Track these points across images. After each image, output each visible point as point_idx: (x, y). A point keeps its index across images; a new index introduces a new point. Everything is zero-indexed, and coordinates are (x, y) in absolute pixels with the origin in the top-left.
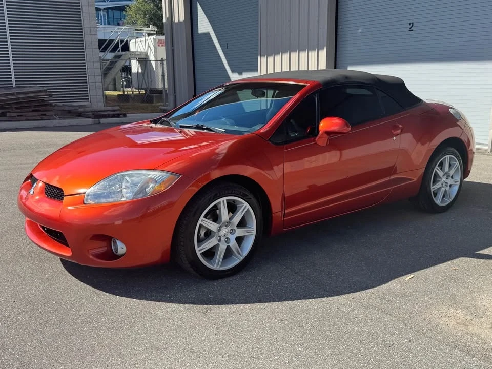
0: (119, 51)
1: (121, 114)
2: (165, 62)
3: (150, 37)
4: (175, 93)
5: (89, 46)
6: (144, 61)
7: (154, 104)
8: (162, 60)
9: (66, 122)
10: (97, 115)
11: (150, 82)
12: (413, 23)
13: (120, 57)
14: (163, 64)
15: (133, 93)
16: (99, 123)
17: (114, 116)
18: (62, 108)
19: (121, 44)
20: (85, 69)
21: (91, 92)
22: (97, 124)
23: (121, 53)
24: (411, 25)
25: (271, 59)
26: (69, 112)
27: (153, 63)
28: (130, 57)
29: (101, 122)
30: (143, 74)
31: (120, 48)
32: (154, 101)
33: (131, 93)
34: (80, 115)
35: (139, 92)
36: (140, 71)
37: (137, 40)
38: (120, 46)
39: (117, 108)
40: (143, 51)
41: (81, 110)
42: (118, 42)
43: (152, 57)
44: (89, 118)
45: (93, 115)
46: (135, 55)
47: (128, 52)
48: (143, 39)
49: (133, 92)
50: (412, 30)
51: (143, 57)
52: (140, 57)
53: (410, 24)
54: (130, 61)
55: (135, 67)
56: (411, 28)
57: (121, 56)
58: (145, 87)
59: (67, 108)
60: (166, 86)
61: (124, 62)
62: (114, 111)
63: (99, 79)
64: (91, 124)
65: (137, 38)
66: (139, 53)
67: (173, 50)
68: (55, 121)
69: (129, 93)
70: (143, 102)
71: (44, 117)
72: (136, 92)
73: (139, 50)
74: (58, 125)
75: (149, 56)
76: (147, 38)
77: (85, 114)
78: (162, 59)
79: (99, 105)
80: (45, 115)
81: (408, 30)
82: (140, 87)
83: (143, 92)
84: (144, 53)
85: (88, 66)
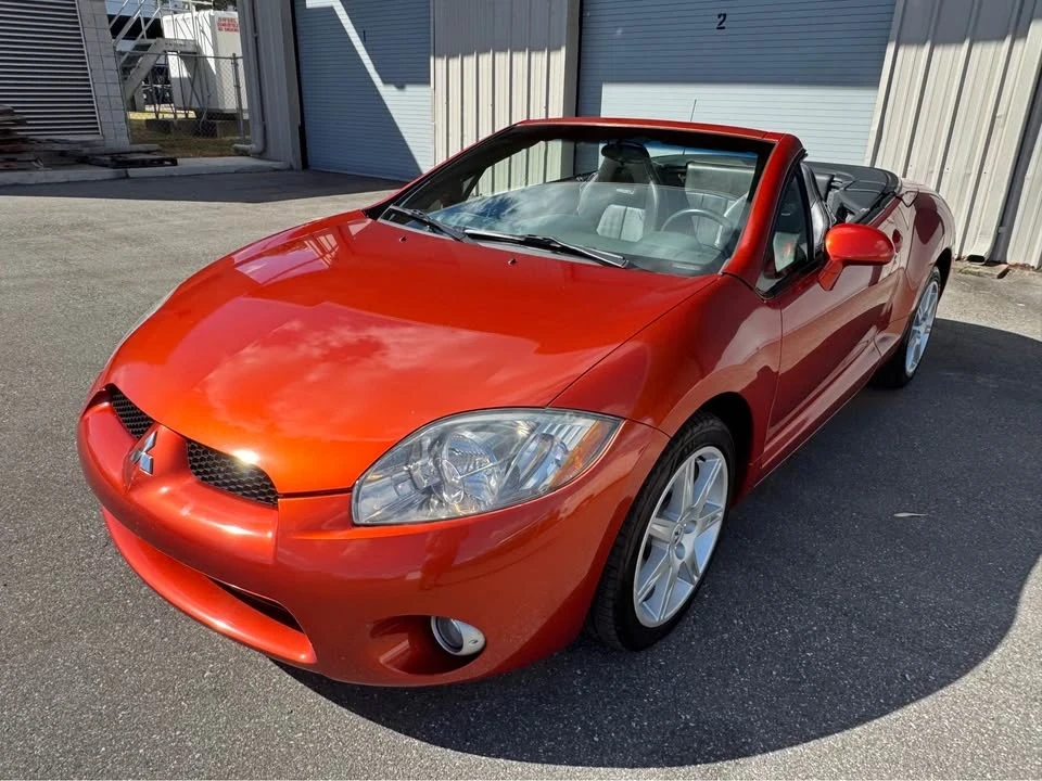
0: (143, 37)
1: (167, 160)
2: (240, 62)
3: (202, 12)
4: (263, 120)
5: (89, 23)
6: (192, 57)
7: (218, 139)
8: (235, 58)
9: (60, 175)
10: (120, 161)
11: (206, 97)
12: (725, 15)
13: (146, 47)
14: (236, 65)
15: (175, 117)
16: (127, 177)
17: (151, 163)
18: (48, 147)
19: (146, 24)
20: (86, 69)
21: (103, 116)
22: (121, 178)
23: (148, 41)
24: (722, 18)
25: (455, 63)
26: (63, 154)
27: (212, 62)
28: (164, 48)
29: (131, 175)
30: (192, 81)
31: (144, 32)
32: (219, 134)
33: (172, 116)
34: (83, 160)
35: (187, 115)
36: (185, 74)
37: (175, 16)
38: (144, 28)
39: (155, 146)
40: (190, 37)
41: (86, 150)
42: (139, 19)
43: (208, 51)
44: (106, 166)
45: (112, 160)
46: (176, 45)
47: (160, 39)
48: (188, 15)
49: (175, 114)
50: (723, 28)
51: (190, 49)
52: (183, 49)
53: (719, 16)
54: (166, 56)
55: (177, 68)
56: (721, 23)
57: (149, 46)
58: (198, 106)
59: (58, 147)
60: (245, 106)
61: (155, 57)
62: (148, 152)
63: (116, 90)
64: (111, 180)
65: (175, 13)
66: (182, 43)
67: (256, 39)
68: (38, 173)
69: (167, 116)
70: (197, 134)
71: (12, 164)
72: (181, 115)
73: (181, 37)
74: (44, 181)
75: (201, 50)
76: (195, 13)
77: (93, 159)
78: (234, 55)
79: (121, 142)
80: (13, 160)
81: (716, 26)
82: (187, 105)
83: (192, 114)
84: (192, 43)
85: (92, 64)
